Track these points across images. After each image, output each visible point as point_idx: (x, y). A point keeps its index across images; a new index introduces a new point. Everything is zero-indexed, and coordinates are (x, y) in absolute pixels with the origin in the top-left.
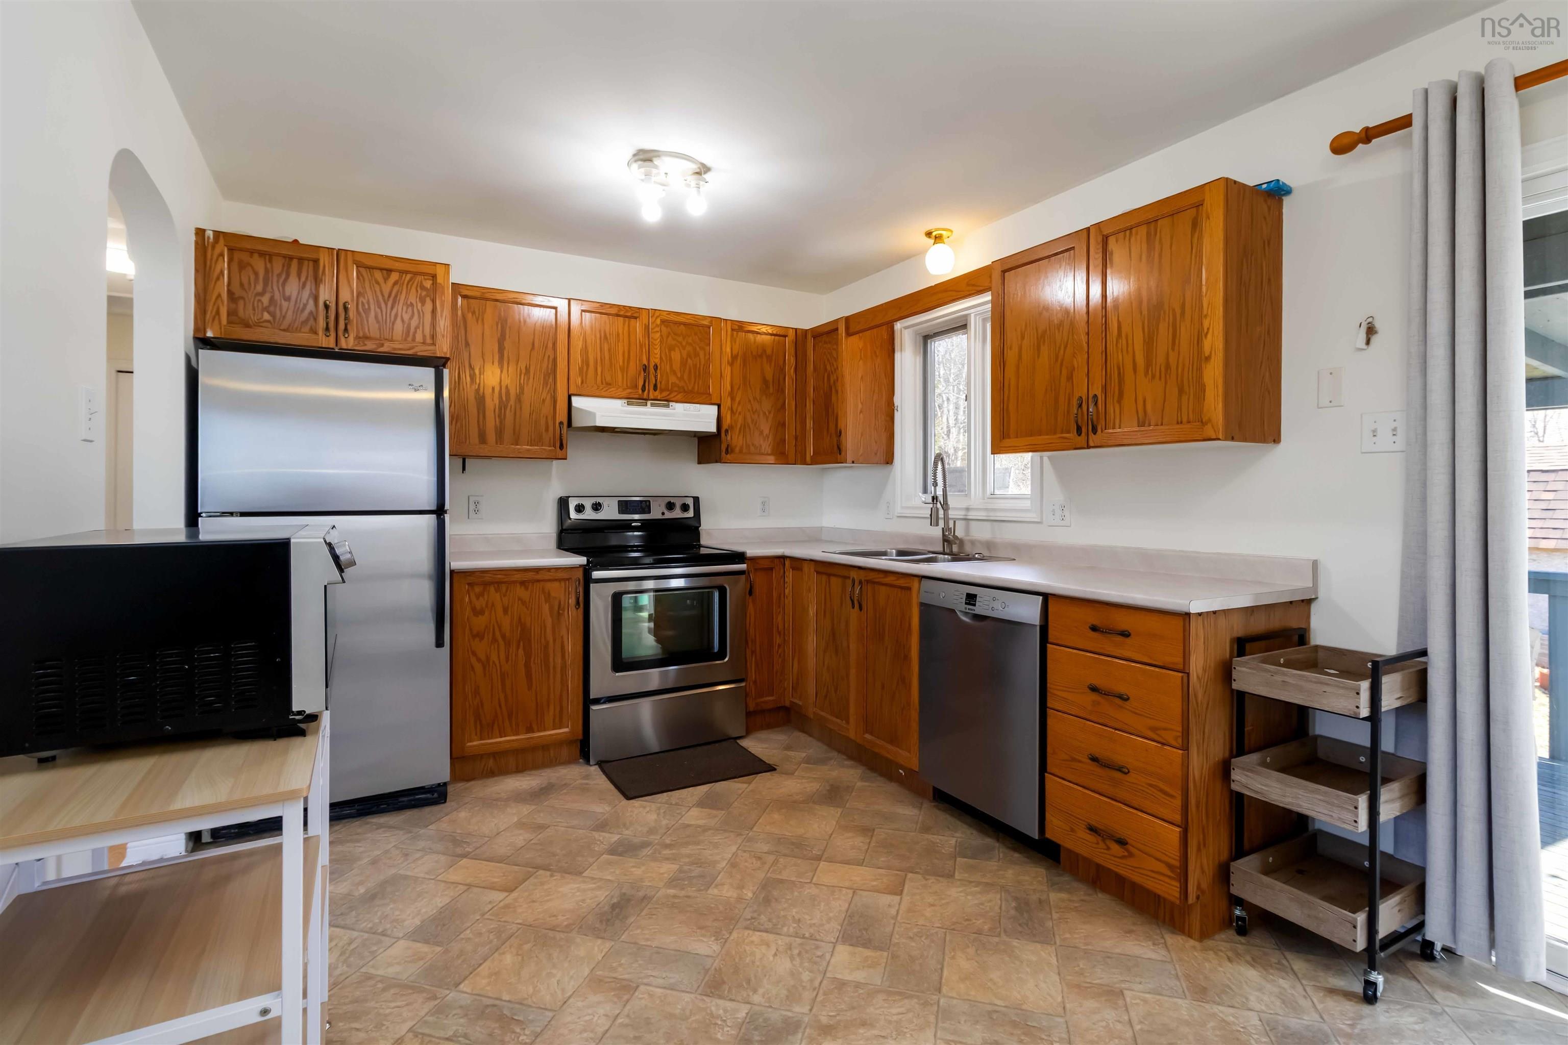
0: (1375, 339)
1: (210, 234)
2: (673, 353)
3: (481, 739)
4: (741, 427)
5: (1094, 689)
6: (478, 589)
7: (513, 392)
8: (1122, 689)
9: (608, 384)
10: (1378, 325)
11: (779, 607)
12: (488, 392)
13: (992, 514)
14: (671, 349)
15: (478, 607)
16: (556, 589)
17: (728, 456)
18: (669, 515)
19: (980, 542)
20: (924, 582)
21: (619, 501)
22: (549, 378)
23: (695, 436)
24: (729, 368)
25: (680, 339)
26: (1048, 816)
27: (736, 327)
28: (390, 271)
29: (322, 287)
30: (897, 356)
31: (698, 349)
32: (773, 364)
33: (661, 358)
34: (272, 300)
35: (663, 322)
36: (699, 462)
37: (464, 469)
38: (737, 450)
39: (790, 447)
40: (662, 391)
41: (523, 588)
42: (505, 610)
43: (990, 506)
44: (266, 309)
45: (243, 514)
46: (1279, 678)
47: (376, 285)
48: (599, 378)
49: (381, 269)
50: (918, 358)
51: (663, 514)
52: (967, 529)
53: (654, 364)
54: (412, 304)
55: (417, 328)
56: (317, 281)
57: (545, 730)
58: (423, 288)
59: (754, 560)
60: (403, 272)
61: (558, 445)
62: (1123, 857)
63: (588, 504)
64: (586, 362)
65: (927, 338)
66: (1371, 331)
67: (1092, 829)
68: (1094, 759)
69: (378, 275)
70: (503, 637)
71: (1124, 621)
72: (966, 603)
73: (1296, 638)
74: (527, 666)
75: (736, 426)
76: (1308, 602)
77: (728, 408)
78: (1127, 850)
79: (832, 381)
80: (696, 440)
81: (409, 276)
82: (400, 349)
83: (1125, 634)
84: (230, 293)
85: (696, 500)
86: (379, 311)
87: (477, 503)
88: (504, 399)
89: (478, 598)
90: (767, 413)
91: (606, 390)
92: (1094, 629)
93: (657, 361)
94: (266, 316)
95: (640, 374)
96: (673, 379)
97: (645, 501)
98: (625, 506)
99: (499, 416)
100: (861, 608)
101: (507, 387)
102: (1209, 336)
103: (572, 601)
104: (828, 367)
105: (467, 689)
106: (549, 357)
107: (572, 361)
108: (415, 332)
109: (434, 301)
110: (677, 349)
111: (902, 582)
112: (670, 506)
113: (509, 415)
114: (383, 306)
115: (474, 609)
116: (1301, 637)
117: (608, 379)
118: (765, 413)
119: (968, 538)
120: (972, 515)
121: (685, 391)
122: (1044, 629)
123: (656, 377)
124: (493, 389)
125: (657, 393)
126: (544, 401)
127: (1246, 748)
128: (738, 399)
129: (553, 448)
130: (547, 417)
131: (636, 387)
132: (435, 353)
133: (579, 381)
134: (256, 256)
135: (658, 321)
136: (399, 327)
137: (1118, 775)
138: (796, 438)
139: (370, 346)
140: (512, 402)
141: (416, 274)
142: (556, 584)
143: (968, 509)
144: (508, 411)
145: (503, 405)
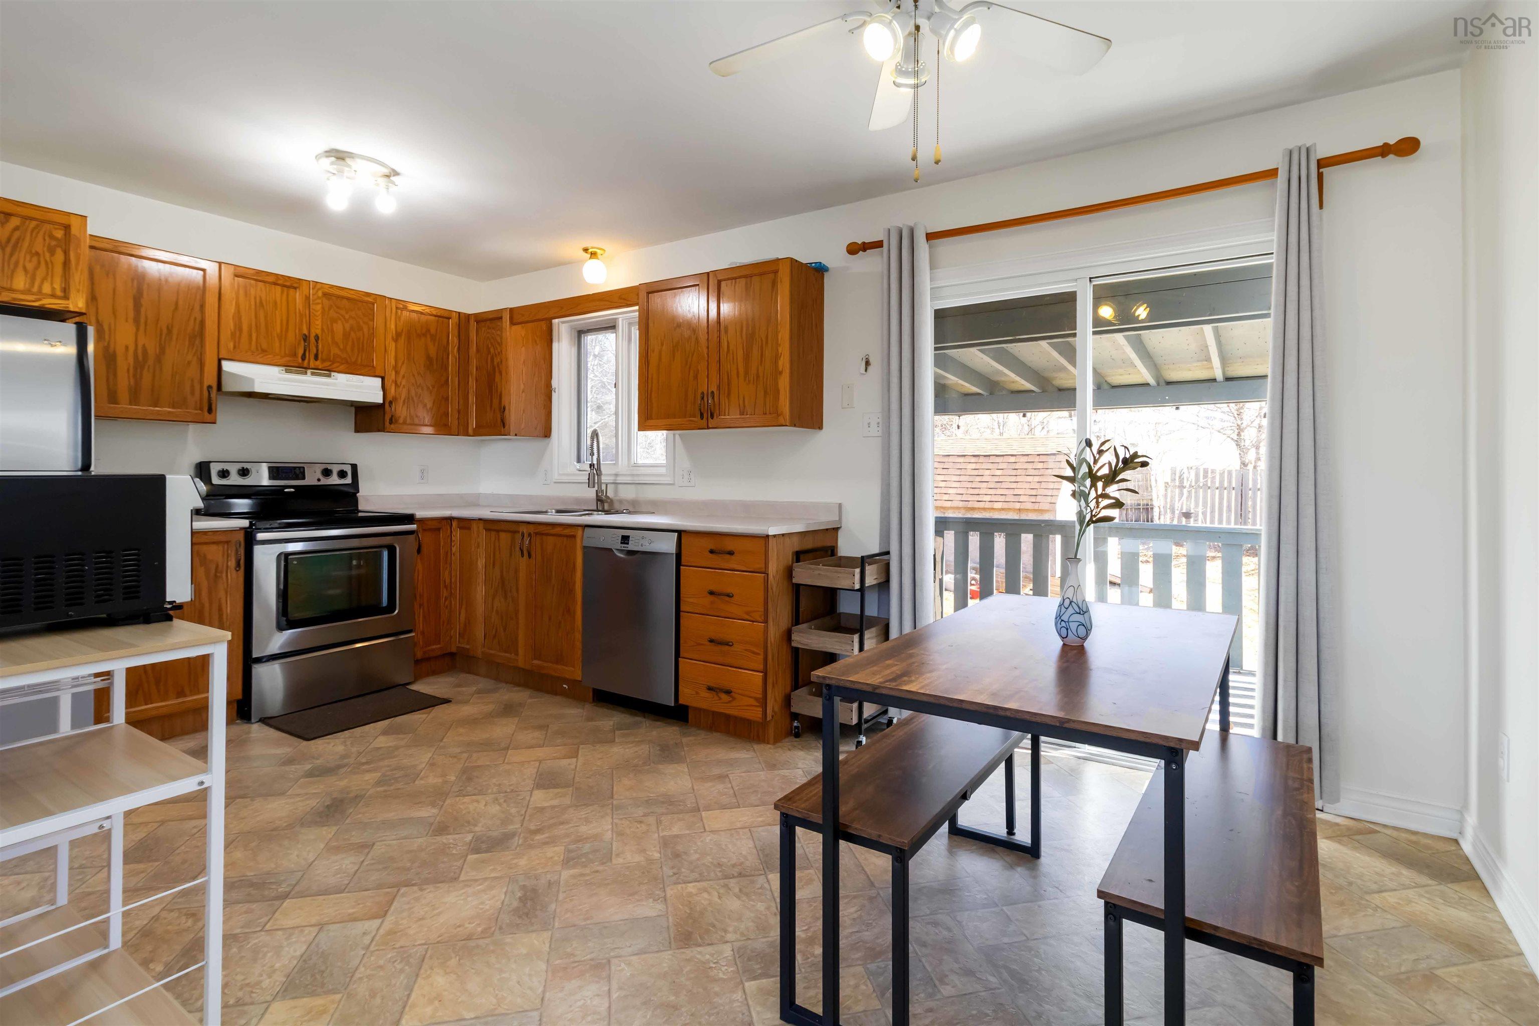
0: (870, 368)
2: (335, 325)
4: (405, 399)
5: (712, 593)
8: (729, 590)
9: (263, 351)
10: (871, 360)
11: (446, 563)
12: (119, 348)
13: (636, 478)
14: (333, 321)
16: (213, 552)
17: (392, 426)
18: (326, 481)
19: (627, 501)
20: (587, 530)
21: (271, 467)
22: (195, 339)
23: (352, 406)
24: (393, 344)
25: (343, 312)
26: (680, 687)
27: (399, 306)
30: (555, 345)
31: (362, 323)
32: (436, 344)
33: (323, 330)
35: (325, 294)
36: (358, 430)
38: (401, 421)
39: (453, 420)
40: (323, 361)
43: (635, 472)
46: (817, 572)
48: (254, 343)
50: (573, 349)
51: (319, 480)
52: (616, 491)
53: (314, 334)
54: (37, 253)
55: (44, 279)
58: (52, 237)
59: (422, 521)
61: (206, 408)
62: (730, 702)
63: (233, 469)
64: (239, 327)
65: (581, 333)
66: (867, 363)
67: (710, 689)
68: (711, 641)
71: (730, 545)
72: (621, 543)
73: (830, 552)
75: (400, 397)
76: (836, 530)
77: (393, 381)
78: (731, 696)
79: (495, 363)
80: (353, 409)
83: (731, 553)
85: (354, 467)
88: (140, 358)
90: (430, 388)
91: (260, 357)
92: (712, 552)
93: (319, 332)
95: (299, 344)
96: (335, 351)
97: (299, 468)
98: (276, 472)
99: (135, 376)
100: (530, 556)
101: (144, 347)
102: (782, 359)
103: (232, 563)
104: (492, 350)
106: (195, 319)
109: (66, 253)
110: (339, 322)
111: (567, 532)
112: (327, 473)
113: (147, 376)
116: (831, 551)
117: (264, 346)
118: (428, 388)
119: (618, 498)
120: (620, 479)
121: (347, 362)
122: (679, 555)
123: (317, 347)
125: (318, 363)
126: (189, 363)
127: (800, 621)
128: (402, 373)
129: (199, 412)
130: (192, 380)
131: (295, 355)
133: (231, 345)
135: (320, 294)
137: (727, 648)
138: (459, 412)
140: (151, 362)
141: (42, 222)
142: (214, 548)
143: (616, 475)
144: (145, 372)
145: (139, 365)
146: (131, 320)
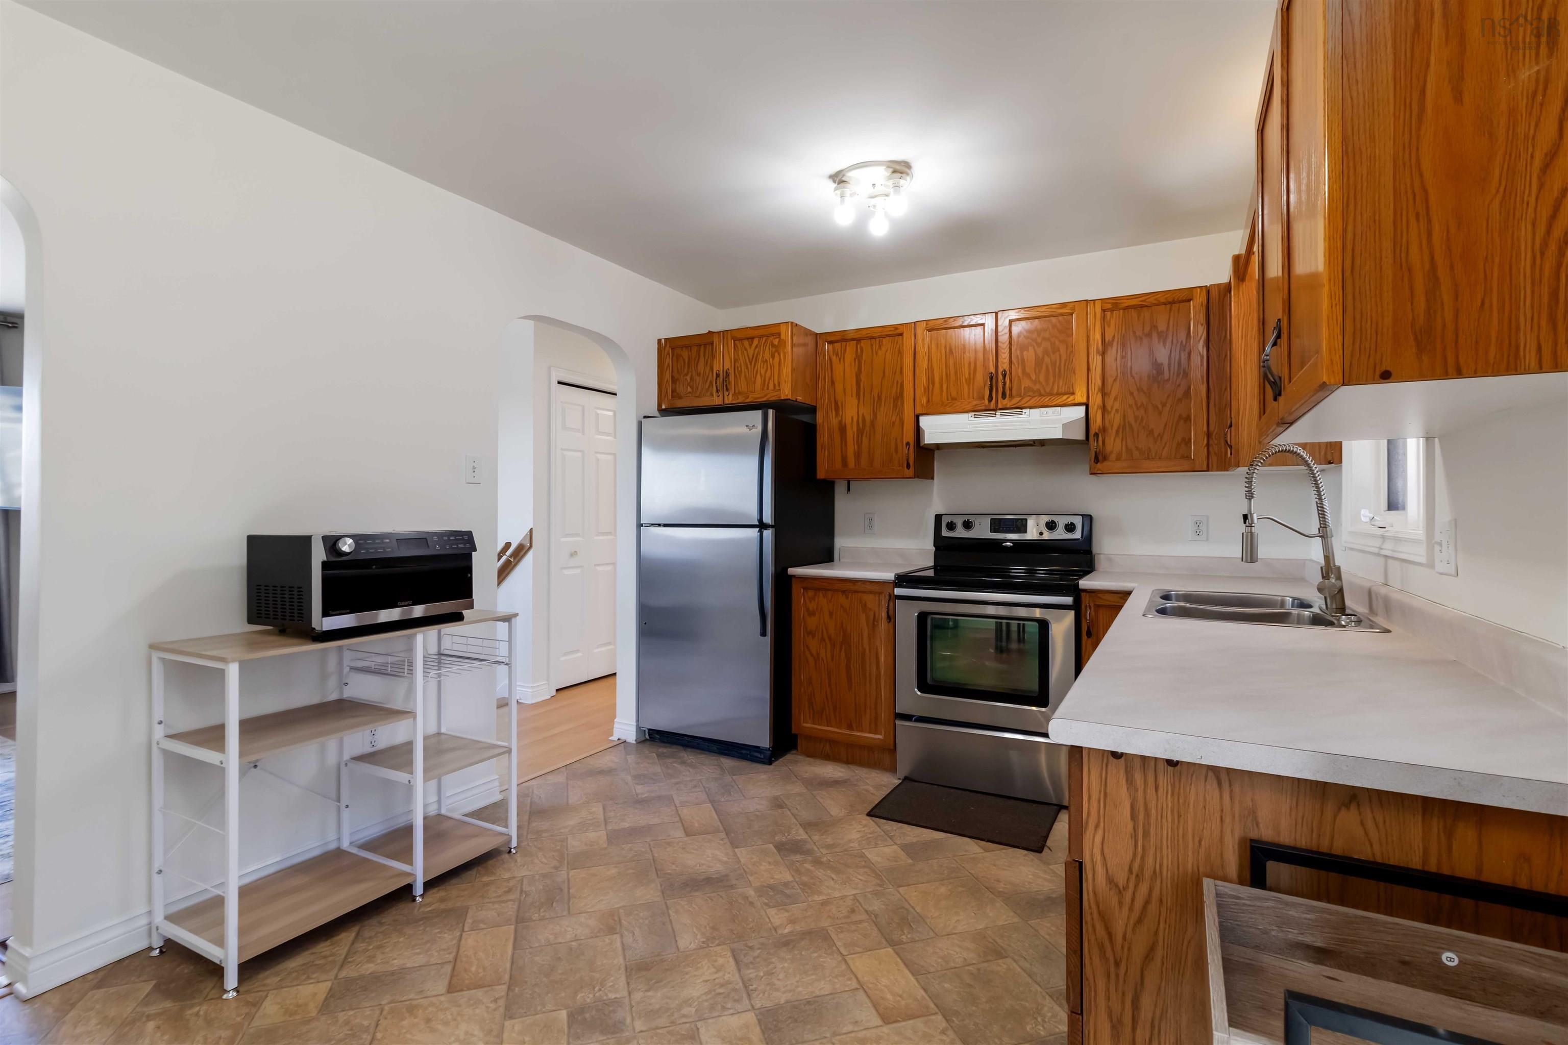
1: (663, 341)
2: (1025, 353)
3: (814, 723)
4: (1119, 428)
6: (811, 593)
7: (868, 419)
12: (848, 421)
15: (811, 609)
16: (870, 599)
18: (1047, 535)
21: (991, 519)
22: (898, 402)
24: (1100, 358)
27: (1109, 306)
28: (753, 338)
29: (715, 362)
31: (1057, 343)
32: (1168, 343)
33: (1011, 363)
34: (692, 378)
35: (1012, 321)
37: (849, 490)
38: (1113, 457)
39: (1197, 449)
40: (1012, 398)
41: (844, 596)
42: (831, 614)
44: (688, 384)
45: (666, 525)
47: (745, 352)
48: (944, 394)
49: (748, 339)
51: (1041, 534)
53: (1002, 370)
54: (766, 361)
55: (770, 379)
56: (713, 357)
57: (862, 731)
58: (773, 345)
60: (760, 337)
61: (905, 465)
63: (959, 522)
64: (931, 380)
69: (746, 343)
70: (830, 638)
74: (848, 668)
75: (1112, 426)
77: (1101, 406)
81: (764, 339)
82: (759, 398)
84: (673, 377)
85: (1088, 519)
86: (746, 370)
87: (871, 520)
88: (861, 426)
89: (811, 602)
90: (1160, 406)
91: (951, 406)
93: (1007, 366)
94: (689, 389)
95: (986, 383)
96: (1026, 383)
97: (1022, 519)
98: (998, 525)
99: (858, 441)
101: (863, 415)
103: (884, 615)
105: (802, 677)
106: (897, 382)
107: (917, 382)
108: (769, 383)
109: (779, 354)
112: (1053, 525)
113: (865, 440)
114: (749, 366)
115: (808, 610)
117: (954, 394)
118: (1155, 407)
121: (1040, 395)
123: (1003, 384)
124: (852, 418)
125: (1007, 401)
126: (894, 423)
128: (1114, 395)
130: (896, 440)
131: (982, 398)
132: (780, 397)
133: (925, 400)
134: (684, 348)
135: (1007, 322)
136: (759, 380)
138: (1209, 435)
139: (741, 399)
140: (867, 429)
141: (768, 336)
142: (871, 596)
144: (864, 438)
145: (860, 432)
146: (854, 395)
